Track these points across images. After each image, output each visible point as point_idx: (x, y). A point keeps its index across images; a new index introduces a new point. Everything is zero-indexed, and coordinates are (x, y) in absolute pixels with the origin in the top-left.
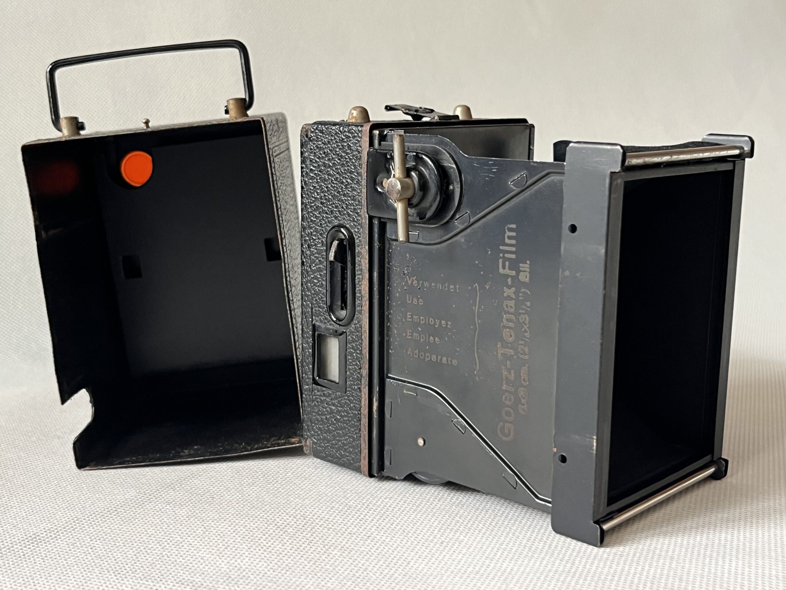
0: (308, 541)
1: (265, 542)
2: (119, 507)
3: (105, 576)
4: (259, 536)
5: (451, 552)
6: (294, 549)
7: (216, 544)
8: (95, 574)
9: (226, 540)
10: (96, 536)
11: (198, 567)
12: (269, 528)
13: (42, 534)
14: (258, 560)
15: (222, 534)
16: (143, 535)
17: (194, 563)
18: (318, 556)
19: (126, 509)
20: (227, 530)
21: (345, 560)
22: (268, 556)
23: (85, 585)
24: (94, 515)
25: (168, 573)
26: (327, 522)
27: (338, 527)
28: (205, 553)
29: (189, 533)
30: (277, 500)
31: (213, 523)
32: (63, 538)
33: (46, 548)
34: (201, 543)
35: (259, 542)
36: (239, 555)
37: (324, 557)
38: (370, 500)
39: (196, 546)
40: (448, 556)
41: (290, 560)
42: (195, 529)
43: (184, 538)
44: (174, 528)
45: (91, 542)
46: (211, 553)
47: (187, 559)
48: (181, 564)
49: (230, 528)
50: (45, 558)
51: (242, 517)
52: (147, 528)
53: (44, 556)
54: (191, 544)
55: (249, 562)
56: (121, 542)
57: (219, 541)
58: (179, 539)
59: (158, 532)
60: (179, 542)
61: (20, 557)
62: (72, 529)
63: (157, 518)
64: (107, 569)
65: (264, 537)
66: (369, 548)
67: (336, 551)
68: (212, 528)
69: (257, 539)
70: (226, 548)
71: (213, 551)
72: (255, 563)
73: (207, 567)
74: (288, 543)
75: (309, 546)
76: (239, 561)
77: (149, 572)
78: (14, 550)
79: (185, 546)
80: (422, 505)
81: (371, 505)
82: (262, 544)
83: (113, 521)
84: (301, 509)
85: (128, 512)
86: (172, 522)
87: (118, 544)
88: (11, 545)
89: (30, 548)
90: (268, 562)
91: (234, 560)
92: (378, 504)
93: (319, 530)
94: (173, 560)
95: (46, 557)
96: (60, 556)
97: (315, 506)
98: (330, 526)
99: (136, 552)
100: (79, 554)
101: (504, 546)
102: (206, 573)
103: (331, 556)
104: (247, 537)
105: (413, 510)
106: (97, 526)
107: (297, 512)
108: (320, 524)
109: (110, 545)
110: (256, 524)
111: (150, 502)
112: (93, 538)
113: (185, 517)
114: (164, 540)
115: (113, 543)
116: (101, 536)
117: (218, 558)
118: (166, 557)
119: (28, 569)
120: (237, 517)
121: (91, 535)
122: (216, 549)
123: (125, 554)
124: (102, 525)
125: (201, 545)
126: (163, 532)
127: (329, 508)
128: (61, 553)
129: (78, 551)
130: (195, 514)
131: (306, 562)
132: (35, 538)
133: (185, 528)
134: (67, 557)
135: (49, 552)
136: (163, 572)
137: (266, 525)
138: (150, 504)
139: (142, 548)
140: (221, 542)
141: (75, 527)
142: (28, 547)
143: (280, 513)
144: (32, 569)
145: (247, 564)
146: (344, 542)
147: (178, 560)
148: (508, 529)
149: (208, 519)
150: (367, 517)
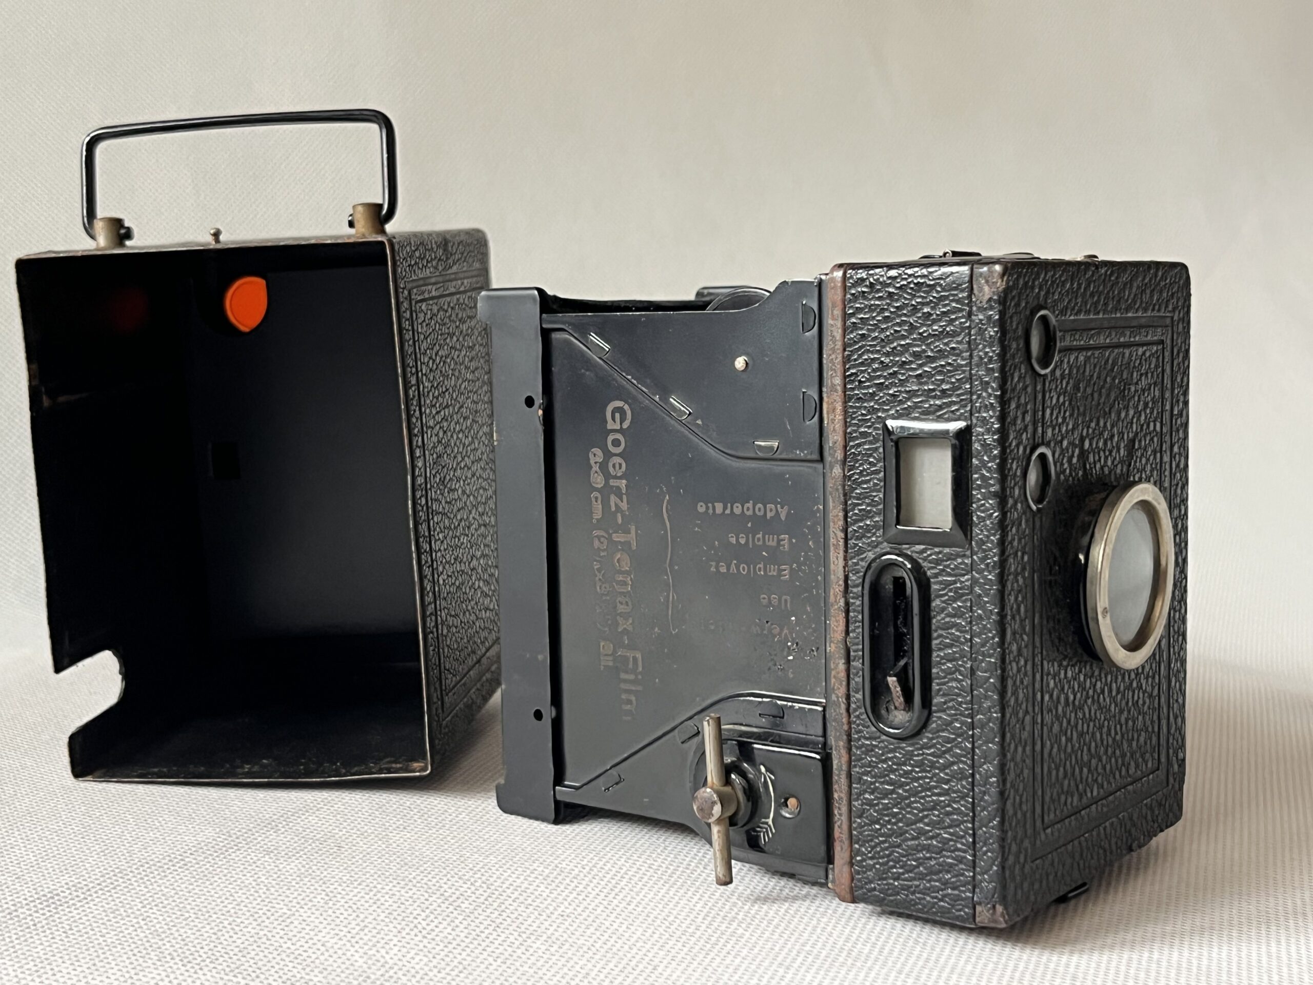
0: (494, 925)
1: (424, 923)
2: (188, 855)
3: (167, 965)
4: (415, 913)
5: (724, 952)
6: (471, 937)
7: (346, 922)
8: (150, 961)
9: (362, 916)
10: (151, 899)
11: (317, 958)
12: (431, 899)
13: (62, 892)
14: (413, 952)
15: (354, 907)
16: (227, 902)
17: (310, 951)
18: (510, 949)
19: (199, 858)
20: (363, 900)
21: (554, 958)
22: (429, 946)
23: (135, 977)
24: (147, 866)
25: (269, 965)
26: (524, 894)
27: (541, 903)
28: (329, 936)
29: (303, 902)
30: (443, 854)
31: (340, 888)
32: (97, 900)
33: (70, 915)
34: (321, 919)
35: (416, 921)
36: (383, 942)
37: (519, 952)
38: (594, 862)
39: (312, 925)
40: (718, 960)
41: (464, 954)
42: (312, 895)
43: (294, 909)
44: (276, 894)
45: (143, 910)
46: (338, 937)
47: (299, 944)
48: (288, 951)
49: (367, 897)
50: (70, 932)
51: (387, 880)
52: (233, 891)
53: (68, 927)
54: (304, 921)
55: (400, 954)
56: (192, 911)
57: (351, 918)
58: (285, 910)
59: (251, 898)
60: (286, 916)
61: (28, 928)
62: (112, 886)
63: (249, 875)
64: (170, 954)
65: (424, 915)
66: (591, 940)
67: (539, 943)
68: (339, 896)
69: (412, 916)
70: (362, 930)
71: (342, 934)
72: (409, 956)
73: (331, 960)
74: (462, 926)
75: (495, 934)
76: (383, 951)
77: (238, 963)
78: (18, 916)
79: (296, 923)
80: (678, 873)
81: (595, 869)
82: (419, 926)
83: (178, 877)
84: (483, 870)
85: (202, 863)
86: (274, 882)
87: (187, 915)
88: (13, 908)
89: (44, 914)
90: (431, 956)
91: (375, 949)
92: (606, 868)
93: (511, 907)
94: (276, 944)
95: (71, 929)
96: (93, 930)
97: (505, 867)
98: (530, 901)
99: (216, 928)
100: (124, 927)
101: (808, 948)
102: (330, 968)
103: (531, 950)
104: (395, 913)
105: (662, 882)
106: (152, 884)
107: (476, 876)
108: (513, 896)
109: (174, 916)
110: (411, 893)
111: (239, 850)
112: (146, 902)
113: (295, 875)
114: (261, 912)
115: (179, 913)
116: (159, 901)
117: (348, 944)
118: (264, 939)
119: (42, 947)
120: (379, 879)
121: (143, 898)
122: (345, 930)
123: (199, 931)
124: (161, 882)
125: (321, 923)
126: (259, 899)
127: (528, 872)
128: (95, 925)
129: (122, 922)
130: (310, 871)
131: (491, 959)
132: (52, 898)
133: (296, 893)
134: (104, 931)
135: (75, 921)
136: (260, 963)
137: (426, 895)
138: (238, 852)
139: (226, 923)
140: (354, 919)
141: (116, 883)
142: (41, 912)
143: (449, 876)
144: (48, 949)
145: (396, 958)
146: (552, 929)
147: (285, 946)
148: (814, 922)
149: (333, 880)
150: (589, 889)
